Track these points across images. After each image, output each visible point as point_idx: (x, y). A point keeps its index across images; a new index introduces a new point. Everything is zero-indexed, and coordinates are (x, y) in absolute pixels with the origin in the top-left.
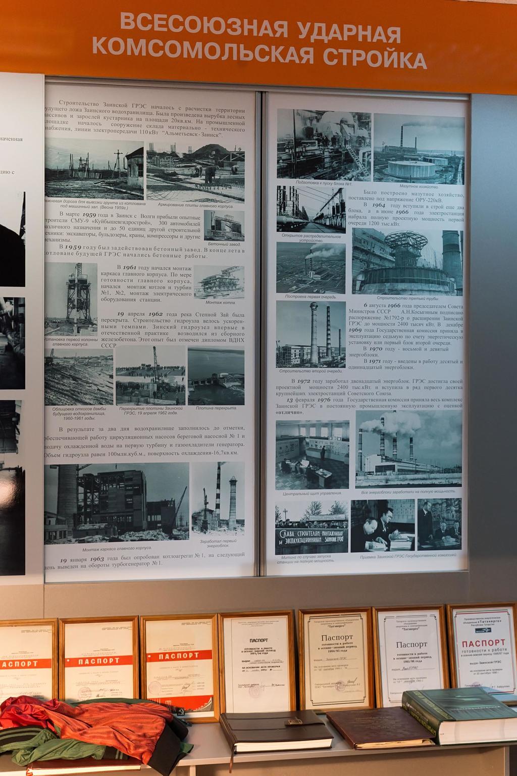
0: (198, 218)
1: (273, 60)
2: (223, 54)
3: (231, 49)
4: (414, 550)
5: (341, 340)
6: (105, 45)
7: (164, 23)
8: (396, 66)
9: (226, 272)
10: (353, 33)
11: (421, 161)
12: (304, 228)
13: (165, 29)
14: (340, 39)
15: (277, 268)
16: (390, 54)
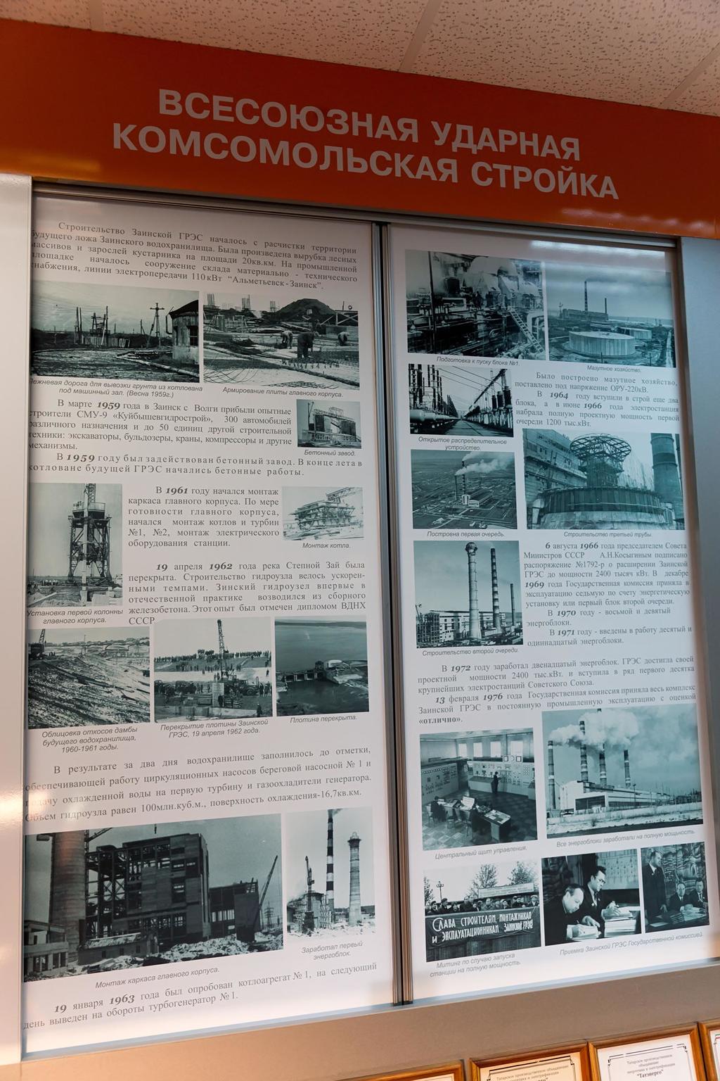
0: (288, 412)
1: (398, 174)
2: (321, 160)
3: (333, 155)
4: (641, 933)
5: (515, 600)
6: (134, 136)
7: (229, 109)
8: (575, 192)
9: (333, 497)
10: (513, 142)
11: (614, 332)
12: (452, 428)
13: (231, 119)
14: (495, 149)
15: (413, 491)
16: (566, 175)
